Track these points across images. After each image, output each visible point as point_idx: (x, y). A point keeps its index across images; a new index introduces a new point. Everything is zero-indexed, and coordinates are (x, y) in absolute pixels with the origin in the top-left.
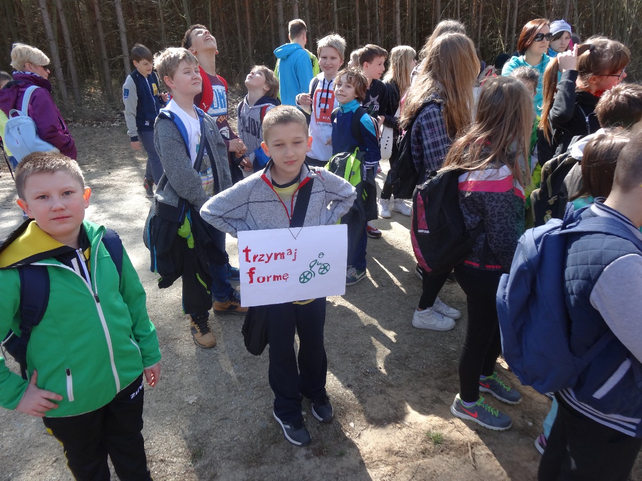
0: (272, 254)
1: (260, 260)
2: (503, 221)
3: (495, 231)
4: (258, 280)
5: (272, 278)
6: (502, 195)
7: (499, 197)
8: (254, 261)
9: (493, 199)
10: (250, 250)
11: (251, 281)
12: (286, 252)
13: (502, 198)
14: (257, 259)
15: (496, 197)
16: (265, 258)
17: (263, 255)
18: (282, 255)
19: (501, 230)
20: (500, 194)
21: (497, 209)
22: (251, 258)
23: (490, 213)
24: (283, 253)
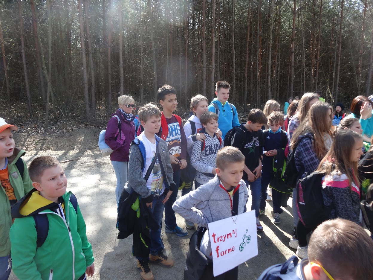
0: (226, 235)
1: (221, 240)
2: (344, 203)
3: (339, 208)
4: (221, 255)
5: (227, 252)
6: (342, 189)
7: (340, 190)
8: (218, 241)
9: (337, 191)
10: (215, 235)
11: (218, 256)
12: (232, 232)
13: (342, 191)
14: (219, 240)
15: (338, 190)
16: (223, 238)
17: (222, 237)
18: (230, 234)
19: (343, 208)
20: (341, 188)
21: (340, 197)
22: (216, 240)
23: (336, 198)
24: (231, 233)
